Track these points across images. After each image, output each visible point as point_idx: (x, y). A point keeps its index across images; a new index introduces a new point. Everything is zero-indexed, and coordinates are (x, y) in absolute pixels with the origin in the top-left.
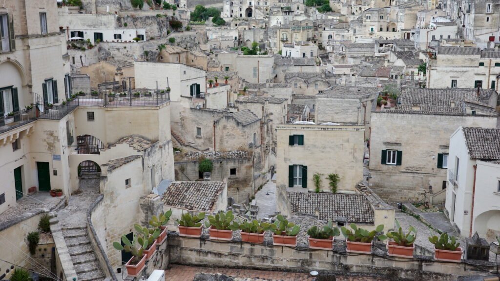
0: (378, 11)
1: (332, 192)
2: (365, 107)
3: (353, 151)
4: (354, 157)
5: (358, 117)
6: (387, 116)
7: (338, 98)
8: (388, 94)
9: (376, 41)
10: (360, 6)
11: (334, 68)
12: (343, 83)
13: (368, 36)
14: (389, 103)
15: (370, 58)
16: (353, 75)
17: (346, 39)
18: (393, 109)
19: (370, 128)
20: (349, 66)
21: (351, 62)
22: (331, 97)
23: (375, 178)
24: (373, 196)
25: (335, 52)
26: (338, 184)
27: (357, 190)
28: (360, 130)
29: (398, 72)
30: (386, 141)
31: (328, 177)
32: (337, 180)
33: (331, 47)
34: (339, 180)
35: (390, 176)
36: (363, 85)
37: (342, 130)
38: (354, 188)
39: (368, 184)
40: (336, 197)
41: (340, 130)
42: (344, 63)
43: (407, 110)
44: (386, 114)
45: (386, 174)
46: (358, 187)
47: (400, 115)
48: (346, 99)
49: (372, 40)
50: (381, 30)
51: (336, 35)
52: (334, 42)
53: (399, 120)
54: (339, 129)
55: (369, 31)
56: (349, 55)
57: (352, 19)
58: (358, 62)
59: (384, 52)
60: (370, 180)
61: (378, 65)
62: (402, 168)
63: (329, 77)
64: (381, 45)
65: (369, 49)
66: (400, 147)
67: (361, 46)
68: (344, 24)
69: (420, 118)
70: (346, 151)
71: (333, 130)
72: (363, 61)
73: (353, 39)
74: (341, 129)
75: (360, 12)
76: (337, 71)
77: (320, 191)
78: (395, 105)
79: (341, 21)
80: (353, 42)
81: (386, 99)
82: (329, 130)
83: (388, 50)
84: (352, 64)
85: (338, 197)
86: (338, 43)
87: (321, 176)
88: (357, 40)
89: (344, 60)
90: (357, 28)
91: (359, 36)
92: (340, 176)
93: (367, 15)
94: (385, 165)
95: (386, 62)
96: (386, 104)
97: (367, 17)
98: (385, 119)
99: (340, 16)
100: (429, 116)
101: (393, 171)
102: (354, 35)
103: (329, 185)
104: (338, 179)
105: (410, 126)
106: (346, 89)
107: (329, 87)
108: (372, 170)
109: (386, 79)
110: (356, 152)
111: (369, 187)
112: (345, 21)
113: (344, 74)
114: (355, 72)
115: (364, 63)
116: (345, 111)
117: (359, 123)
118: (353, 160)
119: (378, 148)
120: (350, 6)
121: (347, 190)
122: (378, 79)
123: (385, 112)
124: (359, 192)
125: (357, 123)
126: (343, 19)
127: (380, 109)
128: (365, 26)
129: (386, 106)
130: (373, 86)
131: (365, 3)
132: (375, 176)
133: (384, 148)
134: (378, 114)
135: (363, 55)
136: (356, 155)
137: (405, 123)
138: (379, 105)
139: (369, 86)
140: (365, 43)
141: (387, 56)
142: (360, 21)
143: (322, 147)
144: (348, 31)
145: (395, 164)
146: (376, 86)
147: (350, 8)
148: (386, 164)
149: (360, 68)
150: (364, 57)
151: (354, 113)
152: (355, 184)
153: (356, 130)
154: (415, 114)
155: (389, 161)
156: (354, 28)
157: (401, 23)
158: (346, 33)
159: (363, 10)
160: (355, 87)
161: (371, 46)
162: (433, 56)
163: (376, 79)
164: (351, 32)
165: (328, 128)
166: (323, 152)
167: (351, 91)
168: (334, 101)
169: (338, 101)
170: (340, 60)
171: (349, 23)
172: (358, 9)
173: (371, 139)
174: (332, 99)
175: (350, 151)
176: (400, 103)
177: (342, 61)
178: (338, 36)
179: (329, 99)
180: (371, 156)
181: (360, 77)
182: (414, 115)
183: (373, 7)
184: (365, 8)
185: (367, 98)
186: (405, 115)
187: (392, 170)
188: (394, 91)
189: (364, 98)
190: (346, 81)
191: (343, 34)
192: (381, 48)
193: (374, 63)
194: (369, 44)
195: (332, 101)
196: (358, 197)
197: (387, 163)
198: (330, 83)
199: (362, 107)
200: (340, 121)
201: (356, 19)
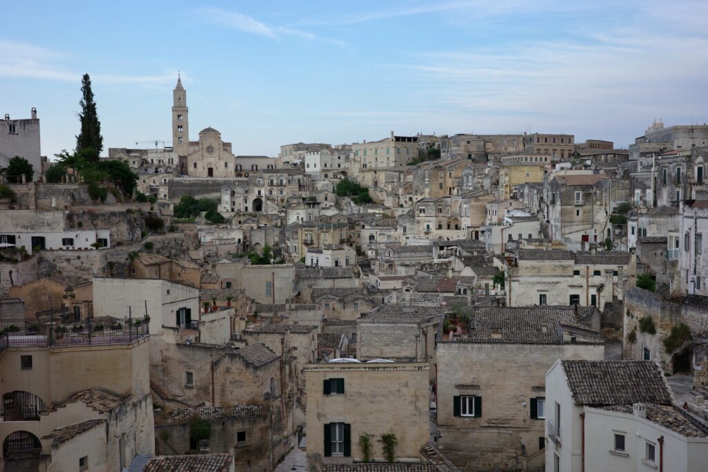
0: (435, 202)
1: (387, 461)
2: (426, 335)
3: (414, 399)
4: (416, 408)
5: (416, 350)
6: (459, 347)
7: (387, 323)
8: (458, 316)
9: (434, 242)
10: (411, 196)
11: (379, 281)
12: (394, 301)
13: (423, 235)
14: (459, 329)
15: (427, 266)
16: (407, 290)
17: (394, 240)
18: (465, 337)
19: (436, 365)
20: (399, 278)
21: (402, 271)
22: (378, 322)
23: (446, 437)
24: (446, 464)
25: (379, 258)
26: (395, 449)
27: (422, 457)
28: (423, 368)
29: (467, 285)
30: (459, 383)
31: (380, 438)
32: (393, 442)
33: (374, 252)
34: (397, 443)
35: (467, 433)
36: (420, 305)
37: (398, 369)
38: (418, 454)
39: (436, 447)
40: (393, 468)
41: (395, 369)
42: (392, 273)
43: (484, 338)
44: (457, 345)
45: (462, 430)
46: (424, 451)
47: (476, 346)
48: (399, 325)
49: (428, 241)
50: (440, 227)
51: (380, 235)
52: (378, 245)
53: (476, 353)
54: (394, 367)
55: (424, 229)
56: (399, 263)
57: (400, 213)
58: (412, 272)
59: (445, 258)
60: (440, 440)
61: (439, 275)
62: (483, 421)
63: (374, 293)
64: (442, 248)
65: (425, 254)
66: (478, 391)
67: (415, 249)
68: (390, 219)
69: (503, 349)
70: (405, 400)
71: (386, 369)
72: (419, 270)
73: (403, 240)
74: (396, 367)
75: (410, 203)
76: (384, 285)
77: (370, 461)
78: (468, 332)
79: (385, 216)
80: (403, 244)
81: (454, 323)
82: (380, 369)
83: (452, 255)
84: (404, 274)
85: (396, 468)
86: (383, 246)
87: (371, 438)
88: (408, 241)
89: (392, 269)
90: (408, 226)
91: (411, 236)
92: (398, 437)
93: (420, 207)
94: (459, 418)
95: (450, 272)
96: (455, 330)
97: (421, 210)
98: (456, 352)
99: (383, 209)
100: (514, 347)
101: (471, 426)
102: (404, 234)
103: (382, 451)
104: (395, 441)
105: (491, 361)
106: (398, 310)
107: (374, 307)
108: (442, 426)
109: (452, 295)
110: (419, 400)
111: (439, 450)
112: (390, 215)
113: (395, 289)
114: (408, 286)
115: (419, 272)
116: (398, 341)
117: (419, 357)
118: (414, 412)
119: (447, 392)
120: (397, 195)
121: (409, 457)
122: (441, 295)
123: (455, 342)
124: (425, 460)
125: (416, 358)
126: (388, 213)
127: (448, 338)
128: (418, 222)
129: (456, 333)
130: (435, 305)
131: (417, 191)
132: (446, 434)
133: (457, 393)
134: (446, 345)
135: (418, 261)
136: (419, 405)
137: (483, 356)
138: (446, 332)
139: (429, 305)
140: (421, 246)
141: (450, 262)
142: (411, 216)
143: (370, 395)
144: (396, 229)
145: (473, 415)
146: (439, 306)
147: (397, 198)
148: (461, 417)
149: (415, 280)
150: (420, 265)
151: (411, 344)
152: (419, 448)
153: (417, 369)
154: (496, 343)
155: (464, 412)
156: (404, 225)
157: (467, 219)
158: (392, 233)
159: (415, 200)
160: (410, 307)
161: (428, 249)
162: (513, 264)
163: (438, 296)
164: (400, 230)
165: (378, 368)
166: (372, 402)
167: (405, 313)
168: (383, 327)
169: (388, 328)
170: (387, 269)
171: (397, 219)
172: (407, 199)
173: (439, 380)
174: (380, 325)
175: (410, 399)
176: (474, 329)
177: (389, 271)
178: (381, 236)
179: (375, 325)
180: (440, 405)
181: (416, 293)
182: (495, 346)
183: (427, 196)
184: (417, 199)
185: (428, 321)
186: (483, 345)
187: (469, 424)
188: (465, 311)
189: (423, 321)
190: (398, 298)
191: (389, 233)
192: (442, 252)
193: (435, 273)
194: (425, 246)
195: (379, 327)
196: (424, 466)
197: (462, 415)
198: (376, 301)
199: (421, 335)
200: (393, 356)
201: (405, 213)
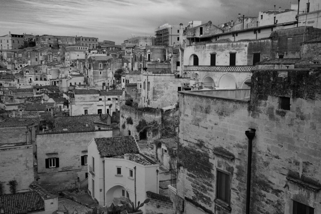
0: (34, 67)
1: (12, 193)
2: (31, 131)
3: (25, 162)
4: (27, 167)
5: (26, 139)
6: (47, 136)
7: (11, 127)
8: (47, 121)
9: (34, 87)
10: (21, 64)
11: (5, 106)
12: (14, 116)
13: (28, 83)
14: (47, 127)
15: (31, 98)
16: (20, 110)
17: (13, 86)
18: (50, 131)
19: (36, 145)
20: (17, 105)
21: (18, 101)
22: (6, 127)
23: (42, 178)
24: (42, 191)
25: (5, 95)
26: (16, 187)
27: (30, 189)
28: (30, 147)
29: (51, 107)
30: (48, 153)
31: (8, 183)
32: (15, 184)
33: (2, 92)
34: (17, 184)
35: (52, 175)
36: (28, 117)
37: (17, 149)
38: (28, 188)
39: (37, 183)
40: (16, 196)
41: (15, 149)
42: (12, 102)
43: (60, 131)
44: (46, 135)
45: (50, 174)
46: (31, 186)
47: (56, 135)
48: (17, 127)
49: (31, 86)
50: (37, 79)
51: (5, 83)
52: (4, 89)
53: (55, 138)
54: (15, 148)
55: (28, 80)
56: (16, 97)
57: (16, 73)
58: (23, 101)
59: (40, 94)
60: (39, 180)
61: (37, 102)
62: (60, 169)
63: (3, 113)
64: (38, 90)
65: (30, 92)
66: (57, 156)
67: (24, 91)
68: (10, 76)
69: (68, 135)
70: (21, 163)
71: (10, 150)
72: (26, 100)
73: (18, 86)
74: (16, 148)
75: (21, 68)
76: (8, 108)
77: (3, 194)
78: (52, 128)
79: (7, 74)
80: (18, 88)
81: (45, 125)
82: (7, 150)
83: (43, 93)
84: (19, 102)
85: (17, 196)
86: (7, 89)
87: (3, 183)
88: (20, 86)
89: (12, 100)
90: (20, 79)
91: (22, 84)
92: (18, 181)
93: (26, 70)
94: (48, 169)
95: (42, 101)
96: (45, 128)
97: (26, 71)
98: (46, 138)
99: (6, 71)
100: (74, 134)
101: (54, 172)
102: (18, 83)
103: (10, 189)
104: (16, 183)
105: (63, 141)
106: (17, 120)
107: (3, 119)
108: (40, 173)
109: (44, 112)
110: (28, 163)
111: (39, 185)
112: (11, 74)
113: (14, 110)
114: (21, 108)
115: (27, 101)
116: (17, 135)
117: (28, 142)
118: (26, 168)
119: (42, 158)
120: (14, 64)
121: (24, 190)
122: (38, 112)
123: (45, 134)
124: (32, 190)
125: (26, 143)
126: (9, 72)
127: (42, 132)
128: (26, 77)
129: (46, 130)
130: (35, 117)
131: (24, 62)
132: (42, 177)
133: (47, 157)
134: (41, 135)
135: (26, 96)
136: (28, 165)
137: (59, 139)
138: (41, 129)
139: (32, 117)
140: (27, 89)
141: (42, 96)
142: (22, 74)
143: (3, 163)
144: (14, 80)
145: (55, 167)
146: (37, 117)
147: (14, 65)
148: (49, 168)
149: (24, 105)
150: (27, 98)
151: (24, 136)
152: (29, 185)
153: (27, 148)
154: (65, 133)
155: (51, 166)
156: (18, 78)
157: (49, 75)
158: (12, 82)
159: (23, 66)
160: (22, 118)
161: (31, 90)
162: (72, 96)
163: (37, 112)
164: (16, 81)
165: (6, 149)
166: (3, 166)
167: (20, 122)
168: (8, 129)
169: (11, 129)
170: (9, 100)
171: (14, 76)
172: (19, 66)
173: (38, 152)
174: (7, 128)
175: (24, 163)
176: (54, 127)
177: (11, 101)
178: (6, 84)
179: (4, 128)
180: (38, 163)
181: (25, 111)
182: (65, 134)
183: (30, 64)
184: (24, 66)
185: (32, 125)
186: (59, 134)
187: (53, 171)
188: (50, 119)
189: (30, 125)
190: (16, 115)
191: (10, 83)
192: (38, 91)
193: (35, 101)
194: (29, 89)
195: (6, 129)
196: (32, 193)
197: (50, 167)
198: (4, 116)
199: (29, 131)
200: (14, 143)
201: (18, 72)
